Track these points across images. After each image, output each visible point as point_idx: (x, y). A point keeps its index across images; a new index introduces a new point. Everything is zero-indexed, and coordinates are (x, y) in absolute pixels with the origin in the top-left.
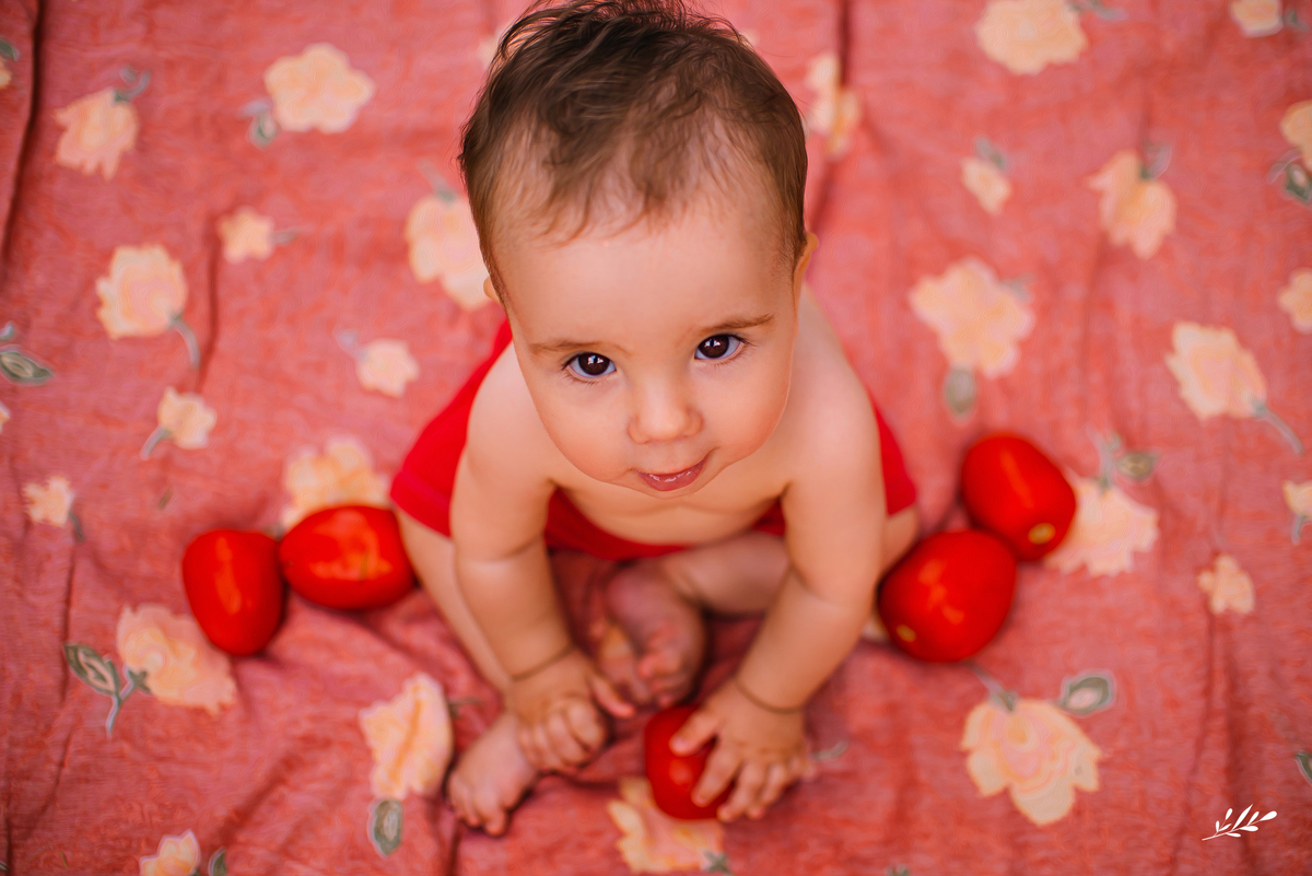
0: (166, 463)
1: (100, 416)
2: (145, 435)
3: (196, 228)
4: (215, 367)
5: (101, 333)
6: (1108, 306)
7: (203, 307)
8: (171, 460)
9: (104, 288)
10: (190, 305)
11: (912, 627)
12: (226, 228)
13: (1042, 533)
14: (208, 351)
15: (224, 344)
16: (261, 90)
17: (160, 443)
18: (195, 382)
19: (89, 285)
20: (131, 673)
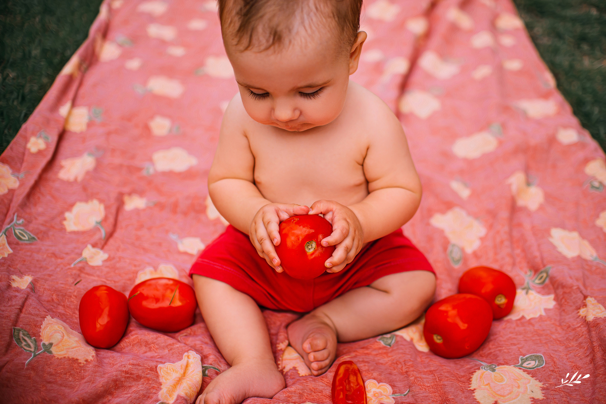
0: (81, 270)
1: (54, 255)
2: (74, 260)
3: (113, 195)
4: (111, 241)
5: (63, 229)
6: (520, 225)
7: (111, 220)
8: (84, 268)
9: (67, 215)
10: (105, 219)
11: (439, 334)
12: (126, 199)
13: (501, 301)
14: (110, 235)
15: (117, 235)
16: (151, 160)
17: (80, 262)
18: (103, 245)
19: (62, 213)
20: (44, 344)
